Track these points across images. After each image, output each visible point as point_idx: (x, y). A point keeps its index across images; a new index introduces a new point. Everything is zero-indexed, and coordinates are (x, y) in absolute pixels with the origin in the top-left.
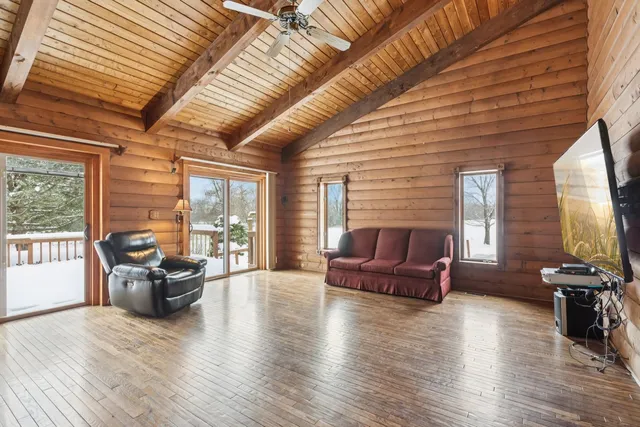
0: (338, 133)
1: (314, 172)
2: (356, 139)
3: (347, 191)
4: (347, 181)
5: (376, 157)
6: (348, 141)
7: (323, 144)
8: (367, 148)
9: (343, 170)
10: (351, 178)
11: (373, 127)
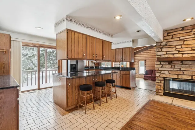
0: (144, 52)
1: (138, 59)
2: (147, 53)
3: (145, 63)
4: (145, 61)
5: (152, 57)
6: (146, 54)
7: (140, 54)
8: (150, 55)
9: (145, 59)
10: (146, 60)
11: (151, 51)
